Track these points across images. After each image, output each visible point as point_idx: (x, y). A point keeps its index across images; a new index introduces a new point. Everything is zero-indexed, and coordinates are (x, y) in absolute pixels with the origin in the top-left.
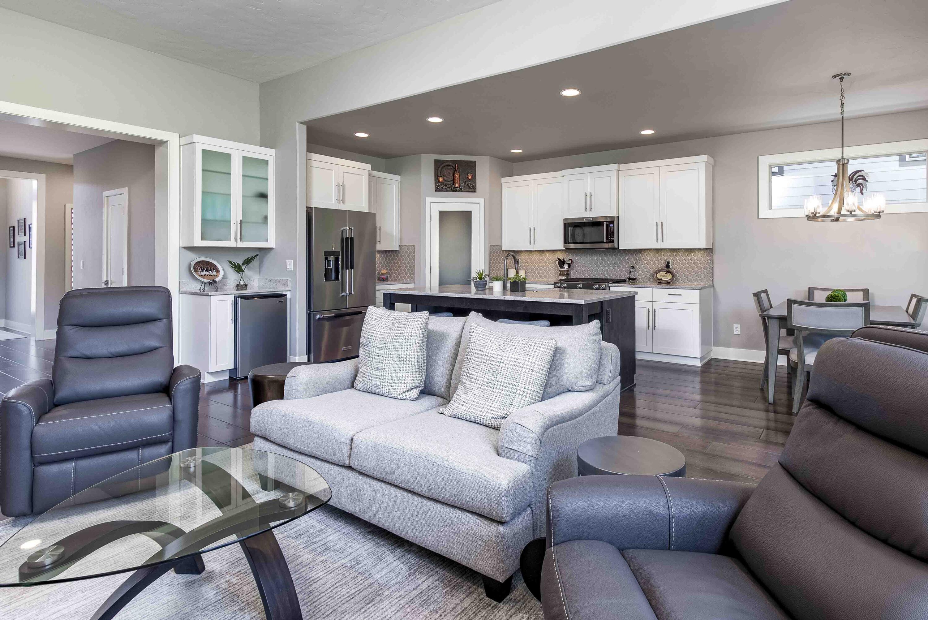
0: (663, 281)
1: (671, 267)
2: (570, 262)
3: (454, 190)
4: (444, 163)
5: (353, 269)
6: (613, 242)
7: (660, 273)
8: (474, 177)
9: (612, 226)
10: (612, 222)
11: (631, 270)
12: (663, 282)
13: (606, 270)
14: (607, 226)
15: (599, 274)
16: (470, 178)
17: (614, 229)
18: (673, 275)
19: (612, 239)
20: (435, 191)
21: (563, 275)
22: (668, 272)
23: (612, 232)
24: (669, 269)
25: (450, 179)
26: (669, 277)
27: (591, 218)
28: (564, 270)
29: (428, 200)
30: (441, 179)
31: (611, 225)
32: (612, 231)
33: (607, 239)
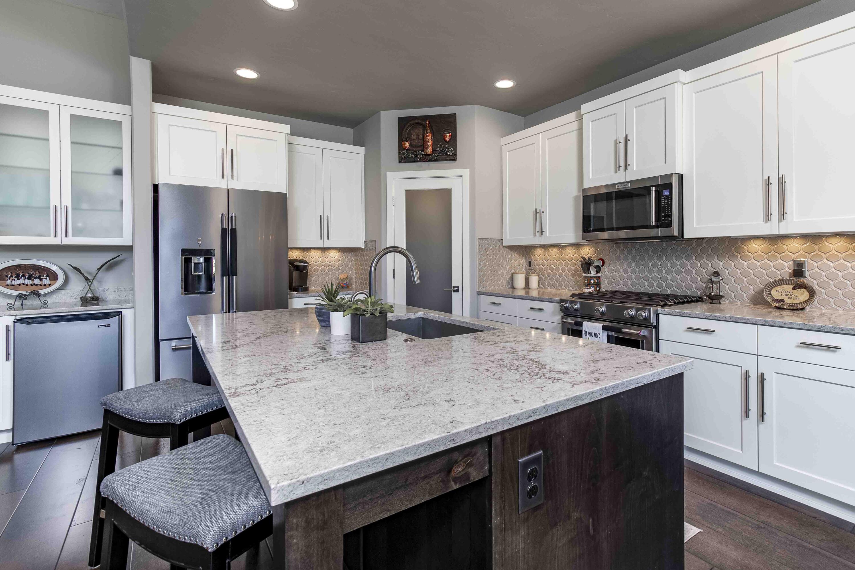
0: (787, 304)
1: (807, 274)
2: (599, 264)
3: (426, 158)
4: (411, 121)
5: (236, 275)
6: (670, 225)
7: (779, 288)
8: (454, 138)
9: (668, 193)
10: (669, 186)
11: (714, 279)
12: (787, 307)
13: (664, 279)
14: (659, 194)
15: (651, 285)
16: (447, 139)
17: (671, 200)
18: (812, 294)
19: (668, 220)
20: (400, 162)
21: (589, 285)
22: (798, 286)
23: (668, 206)
24: (802, 279)
25: (420, 144)
26: (803, 295)
27: (628, 182)
28: (590, 277)
29: (390, 176)
30: (407, 145)
31: (666, 193)
32: (668, 204)
33: (658, 219)
